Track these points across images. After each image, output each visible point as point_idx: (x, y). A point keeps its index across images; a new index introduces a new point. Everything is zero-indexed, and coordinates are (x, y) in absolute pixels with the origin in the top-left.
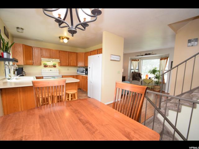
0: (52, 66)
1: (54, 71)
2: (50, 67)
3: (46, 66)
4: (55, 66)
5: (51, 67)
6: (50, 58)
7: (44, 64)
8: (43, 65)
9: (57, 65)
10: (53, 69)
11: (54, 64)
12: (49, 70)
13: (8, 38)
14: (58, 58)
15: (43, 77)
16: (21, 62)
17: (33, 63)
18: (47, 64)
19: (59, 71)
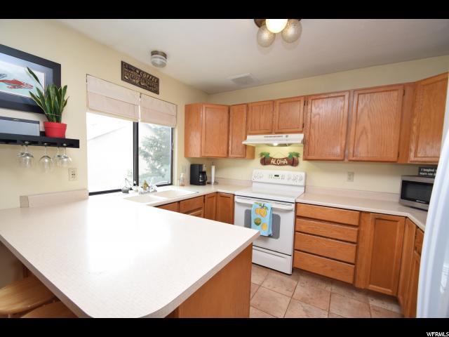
0: (286, 162)
1: (286, 177)
2: (279, 163)
3: (266, 161)
4: (292, 162)
5: (282, 165)
6: (270, 133)
7: (262, 154)
8: (258, 160)
9: (301, 159)
10: (287, 171)
11: (291, 155)
12: (270, 176)
13: (157, 92)
14: (301, 129)
15: (234, 195)
16: (196, 152)
17: (228, 153)
18: (271, 156)
19: (305, 182)
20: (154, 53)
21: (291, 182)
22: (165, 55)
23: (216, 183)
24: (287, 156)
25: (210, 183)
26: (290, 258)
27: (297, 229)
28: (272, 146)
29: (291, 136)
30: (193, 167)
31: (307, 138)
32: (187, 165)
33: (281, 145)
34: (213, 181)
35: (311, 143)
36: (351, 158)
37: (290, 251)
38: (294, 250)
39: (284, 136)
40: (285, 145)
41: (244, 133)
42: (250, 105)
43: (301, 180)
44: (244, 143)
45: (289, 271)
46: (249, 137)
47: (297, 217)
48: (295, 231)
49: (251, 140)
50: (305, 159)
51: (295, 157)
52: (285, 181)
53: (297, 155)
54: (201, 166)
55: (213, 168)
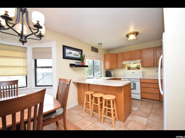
0: (136, 68)
1: (136, 73)
2: (133, 69)
3: (129, 68)
6: (131, 60)
8: (126, 68)
9: (140, 67)
10: (136, 71)
11: (137, 66)
12: (131, 73)
13: (98, 52)
14: (140, 59)
15: (121, 78)
16: (108, 67)
17: (117, 67)
18: (131, 67)
19: (143, 73)
20: (99, 44)
21: (138, 74)
22: (101, 44)
23: (113, 76)
24: (136, 66)
25: (112, 76)
26: (140, 95)
27: (141, 86)
28: (131, 64)
29: (137, 61)
30: (107, 72)
31: (142, 61)
32: (105, 71)
33: (134, 63)
34: (112, 75)
35: (143, 62)
36: (156, 65)
37: (140, 93)
38: (141, 92)
39: (135, 61)
40: (135, 63)
41: (122, 61)
42: (123, 53)
43: (141, 73)
44: (122, 64)
45: (140, 99)
46: (123, 62)
47: (141, 83)
48: (141, 87)
49: (124, 63)
50: (142, 67)
51: (139, 67)
52: (136, 74)
53: (139, 66)
54: (109, 71)
55: (112, 71)
